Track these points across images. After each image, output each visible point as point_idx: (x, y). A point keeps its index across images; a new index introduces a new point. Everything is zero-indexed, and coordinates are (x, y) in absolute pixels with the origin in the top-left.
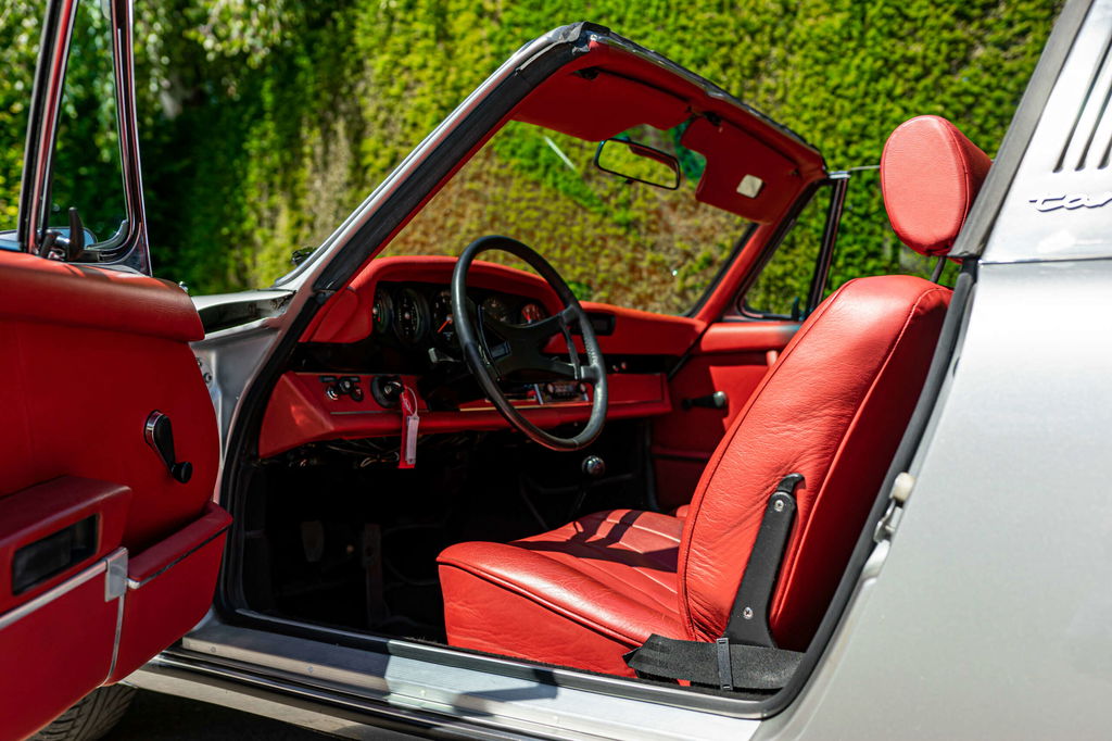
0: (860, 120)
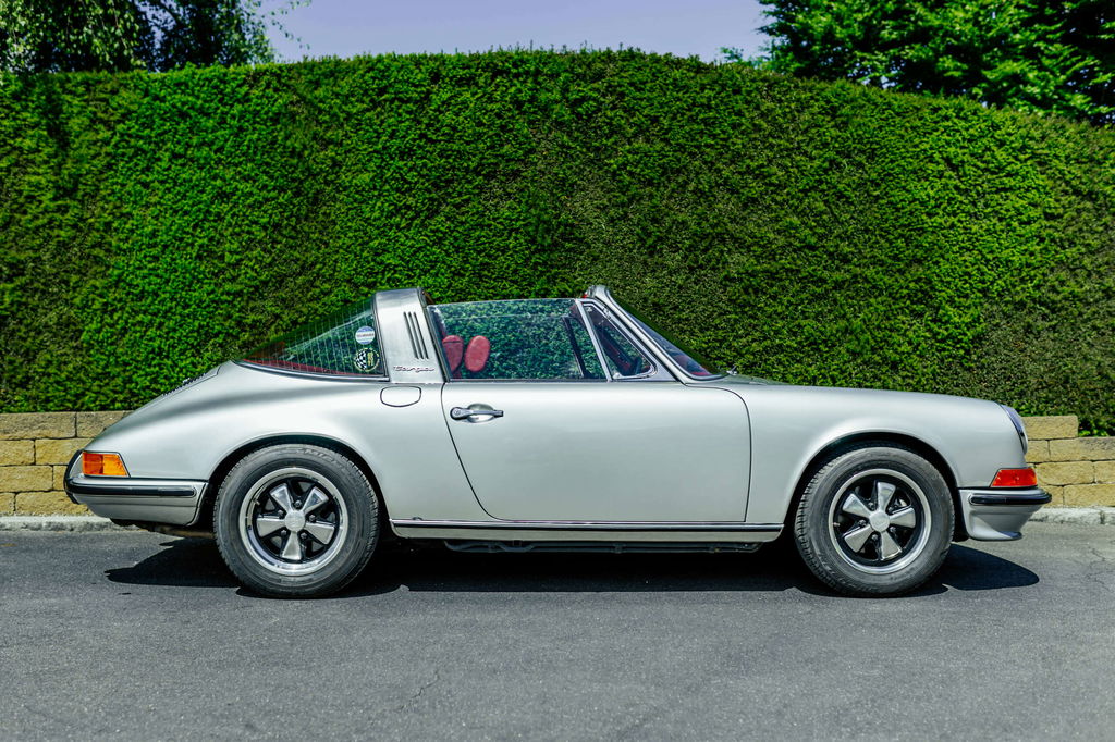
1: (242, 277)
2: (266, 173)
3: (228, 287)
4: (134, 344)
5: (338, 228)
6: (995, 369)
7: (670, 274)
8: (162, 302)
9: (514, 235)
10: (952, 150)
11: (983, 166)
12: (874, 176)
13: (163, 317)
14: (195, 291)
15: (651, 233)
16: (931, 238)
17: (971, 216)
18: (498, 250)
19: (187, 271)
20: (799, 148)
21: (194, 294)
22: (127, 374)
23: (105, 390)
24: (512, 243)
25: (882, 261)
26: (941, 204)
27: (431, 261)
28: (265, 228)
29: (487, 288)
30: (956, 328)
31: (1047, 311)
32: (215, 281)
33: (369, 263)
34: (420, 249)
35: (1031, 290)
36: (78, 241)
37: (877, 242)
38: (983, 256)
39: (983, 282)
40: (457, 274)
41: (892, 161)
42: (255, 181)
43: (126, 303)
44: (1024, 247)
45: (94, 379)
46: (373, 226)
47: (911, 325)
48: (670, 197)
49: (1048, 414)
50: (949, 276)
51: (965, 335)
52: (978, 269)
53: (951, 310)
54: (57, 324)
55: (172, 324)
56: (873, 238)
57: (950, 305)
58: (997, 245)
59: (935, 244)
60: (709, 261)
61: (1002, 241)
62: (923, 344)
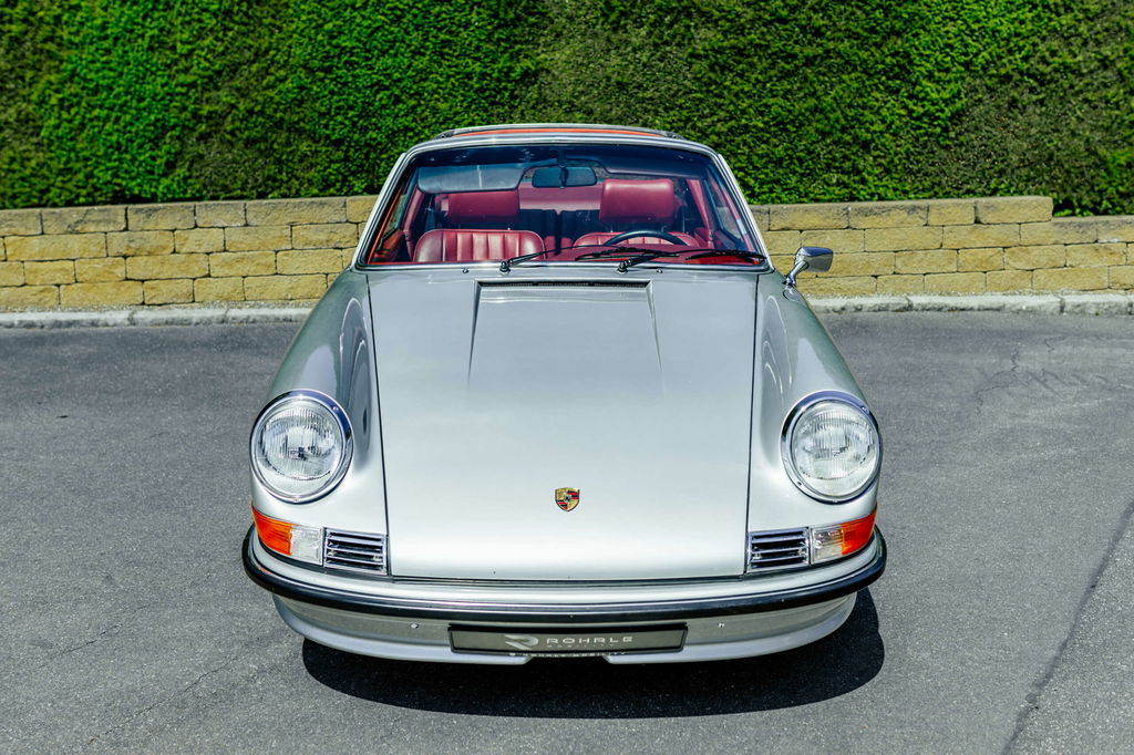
1: (195, 68)
3: (182, 78)
4: (92, 140)
5: (291, 11)
6: (974, 147)
7: (635, 50)
8: (117, 96)
9: (476, 8)
13: (120, 111)
14: (149, 83)
15: (614, 7)
18: (459, 26)
19: (140, 64)
21: (148, 87)
22: (89, 169)
23: (69, 186)
24: (474, 17)
25: (858, 34)
27: (389, 41)
28: (215, 15)
29: (450, 67)
30: (933, 104)
31: (1035, 84)
32: (167, 73)
33: (323, 46)
34: (377, 29)
35: (1019, 62)
36: (30, 35)
37: (853, 13)
38: (968, 26)
39: (966, 54)
40: (417, 53)
43: (82, 98)
44: (1014, 15)
45: (58, 175)
46: (327, 7)
47: (885, 103)
49: (1029, 193)
50: (929, 48)
51: (942, 111)
53: (929, 85)
54: (17, 120)
55: (128, 118)
56: (850, 9)
57: (929, 80)
58: (984, 14)
59: (917, 14)
60: (674, 37)
61: (989, 10)
62: (898, 123)
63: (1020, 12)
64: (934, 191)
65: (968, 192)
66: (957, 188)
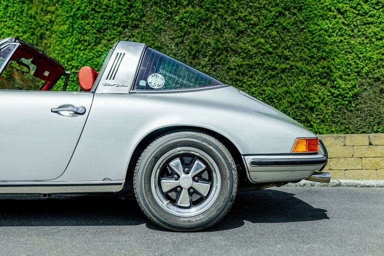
0: (72, 55)
2: (18, 25)
6: (364, 111)
10: (341, 5)
11: (357, 12)
12: (301, 19)
15: (194, 49)
16: (330, 47)
17: (351, 37)
20: (264, 7)
25: (305, 59)
26: (335, 31)
27: (95, 65)
30: (343, 90)
34: (90, 59)
37: (303, 50)
38: (358, 56)
39: (358, 68)
41: (310, 11)
42: (13, 28)
44: (379, 51)
47: (320, 89)
48: (203, 32)
50: (340, 65)
51: (348, 93)
52: (355, 62)
53: (341, 82)
56: (301, 48)
57: (340, 79)
58: (365, 50)
59: (332, 50)
60: (220, 61)
61: (367, 48)
62: (327, 98)
63: (381, 50)
64: (347, 131)
65: (363, 132)
66: (357, 131)
